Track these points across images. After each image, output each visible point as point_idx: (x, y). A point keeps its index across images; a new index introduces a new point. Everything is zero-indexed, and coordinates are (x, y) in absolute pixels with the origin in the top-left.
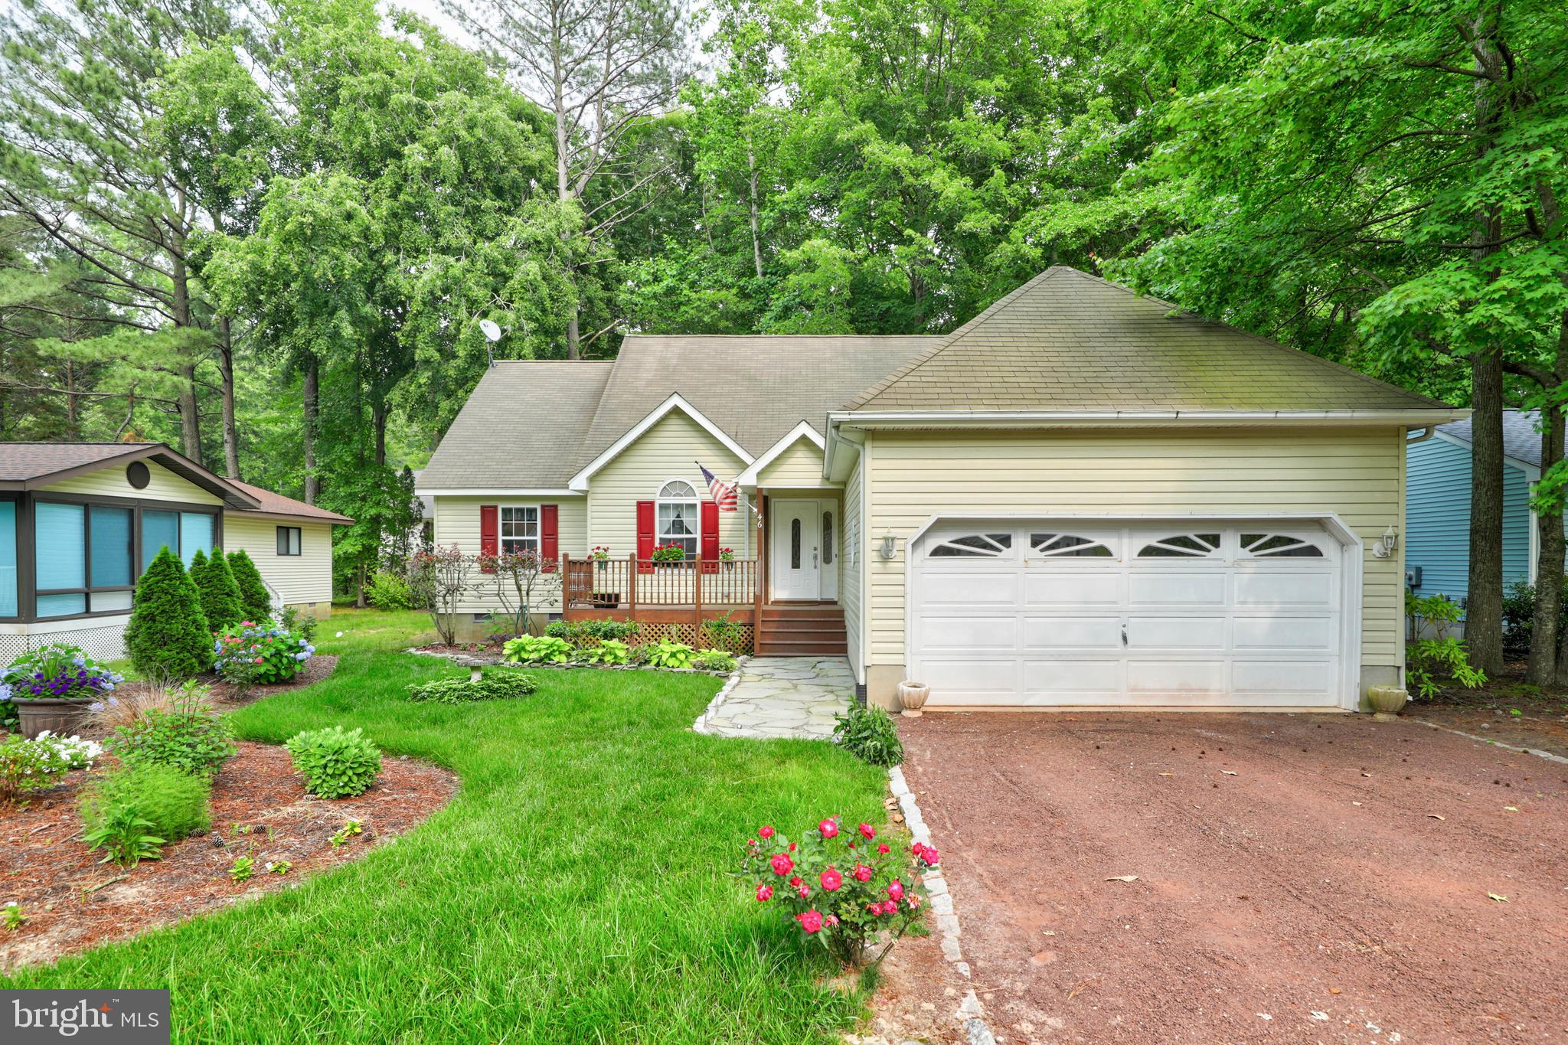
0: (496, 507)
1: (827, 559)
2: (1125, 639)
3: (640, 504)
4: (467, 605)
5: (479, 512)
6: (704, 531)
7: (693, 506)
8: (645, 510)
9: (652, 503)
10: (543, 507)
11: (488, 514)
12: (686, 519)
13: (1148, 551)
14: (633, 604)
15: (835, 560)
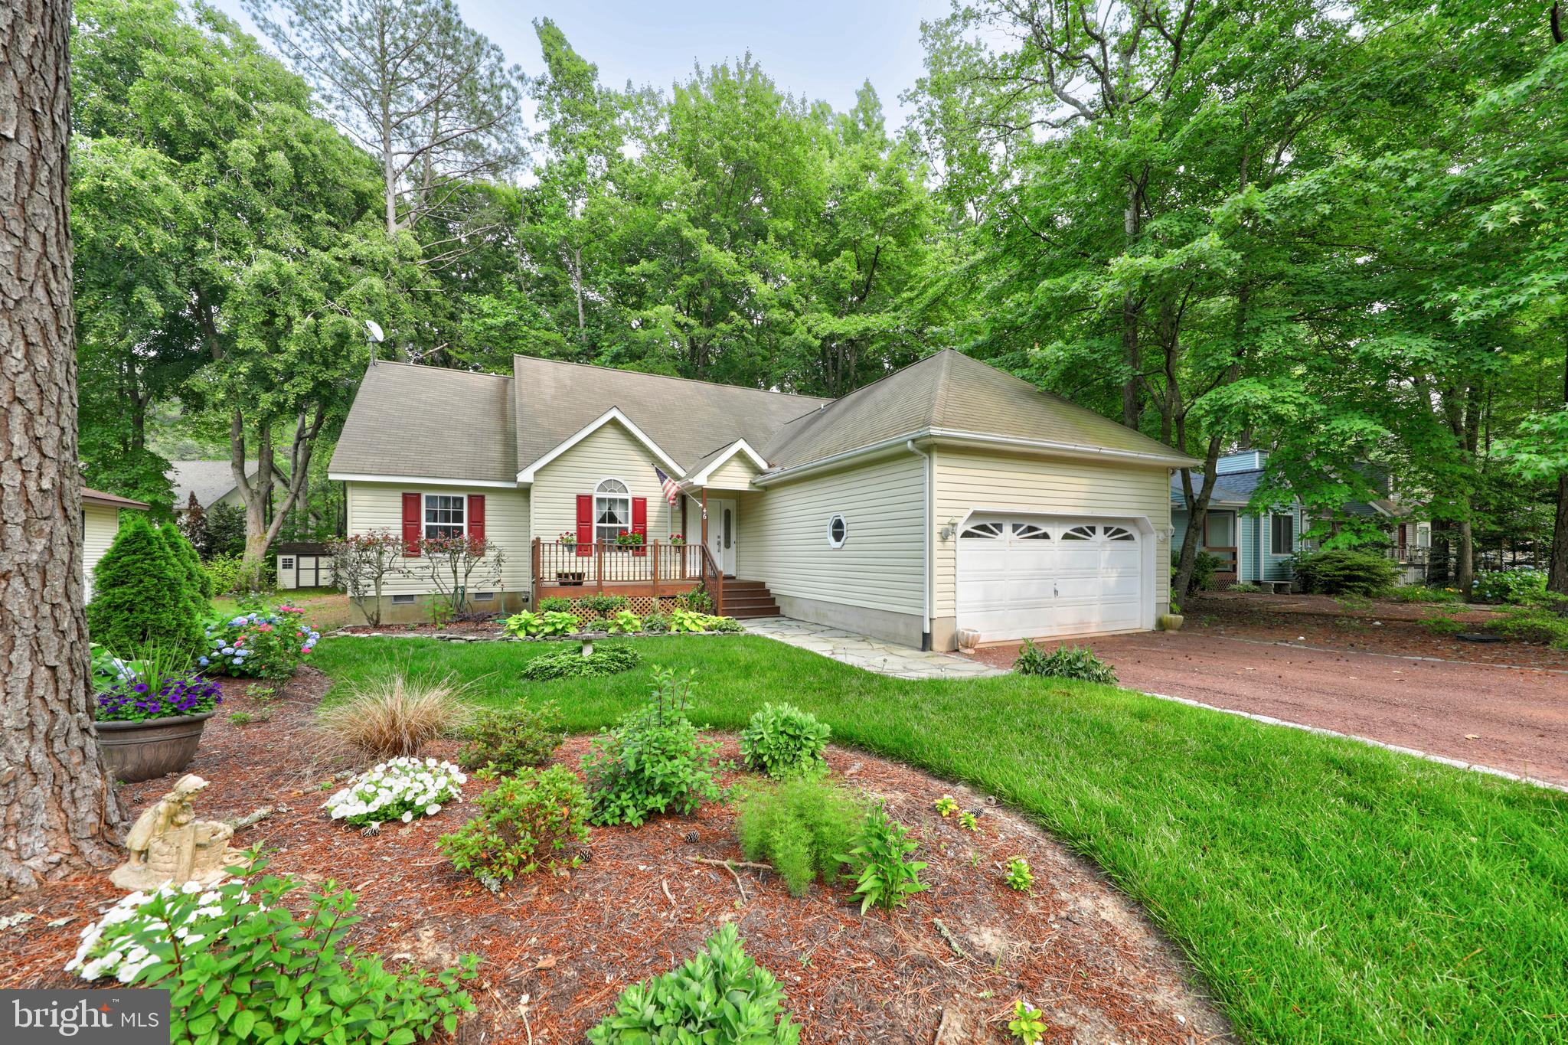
0: (419, 496)
1: (728, 545)
2: (1056, 592)
3: (580, 498)
4: (393, 586)
5: (400, 499)
6: (635, 521)
7: (625, 502)
8: (584, 503)
9: (590, 497)
10: (470, 497)
11: (410, 501)
12: (618, 512)
13: (1066, 537)
14: (600, 581)
15: (733, 546)
